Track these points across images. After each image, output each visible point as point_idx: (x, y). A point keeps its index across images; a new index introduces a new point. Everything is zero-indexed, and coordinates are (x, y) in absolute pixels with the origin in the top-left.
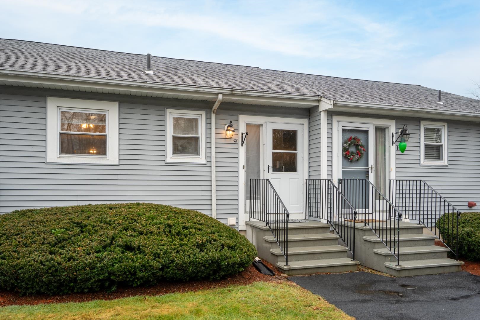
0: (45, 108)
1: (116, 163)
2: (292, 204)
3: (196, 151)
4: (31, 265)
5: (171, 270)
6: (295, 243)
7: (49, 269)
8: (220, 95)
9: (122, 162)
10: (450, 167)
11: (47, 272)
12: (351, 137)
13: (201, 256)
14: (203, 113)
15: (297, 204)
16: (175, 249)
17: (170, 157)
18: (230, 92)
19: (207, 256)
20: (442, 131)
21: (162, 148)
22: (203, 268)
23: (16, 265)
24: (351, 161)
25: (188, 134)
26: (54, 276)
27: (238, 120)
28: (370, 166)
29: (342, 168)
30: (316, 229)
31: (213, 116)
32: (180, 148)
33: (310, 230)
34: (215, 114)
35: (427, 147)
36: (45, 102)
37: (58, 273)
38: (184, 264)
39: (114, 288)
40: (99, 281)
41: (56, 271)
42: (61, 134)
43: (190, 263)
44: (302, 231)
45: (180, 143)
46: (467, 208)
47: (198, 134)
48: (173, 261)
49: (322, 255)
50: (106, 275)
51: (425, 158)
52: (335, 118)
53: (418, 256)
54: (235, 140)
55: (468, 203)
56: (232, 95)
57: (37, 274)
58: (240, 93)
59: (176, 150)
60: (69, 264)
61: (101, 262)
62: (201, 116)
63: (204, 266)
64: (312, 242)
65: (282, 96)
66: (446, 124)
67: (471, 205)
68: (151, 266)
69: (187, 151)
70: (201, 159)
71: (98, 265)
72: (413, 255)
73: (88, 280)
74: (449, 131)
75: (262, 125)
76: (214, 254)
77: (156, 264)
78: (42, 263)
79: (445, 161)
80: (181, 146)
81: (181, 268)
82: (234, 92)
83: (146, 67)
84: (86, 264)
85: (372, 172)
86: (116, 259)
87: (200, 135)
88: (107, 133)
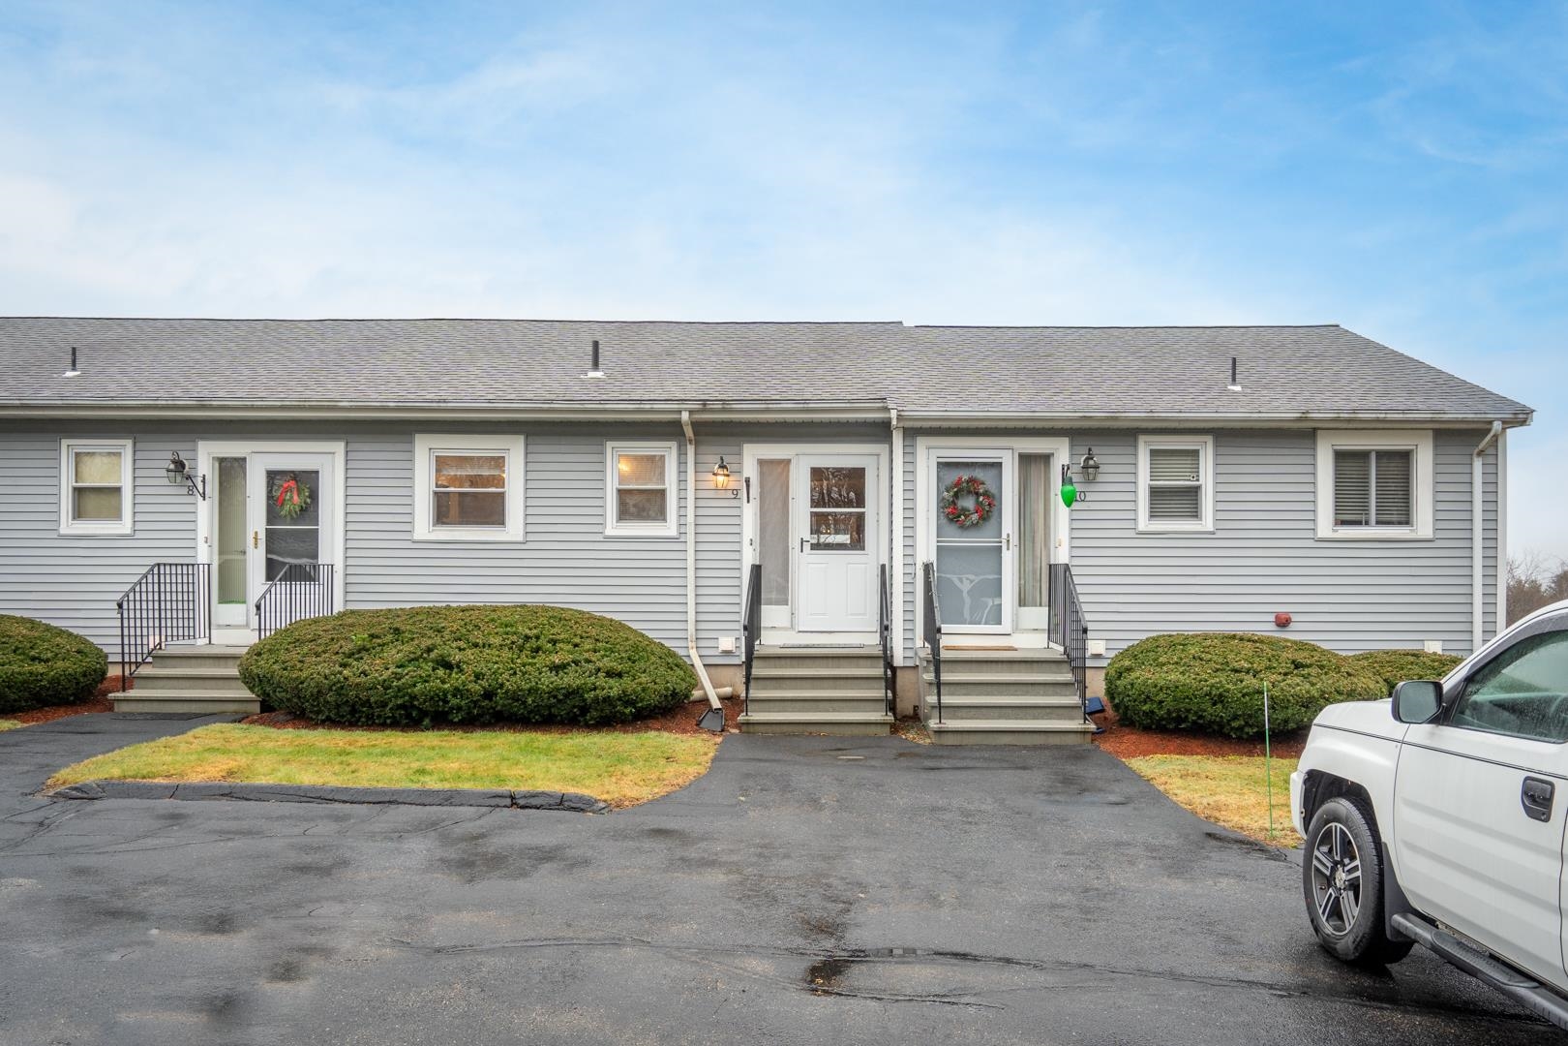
0: (412, 451)
1: (520, 538)
2: (851, 615)
3: (661, 515)
4: (312, 679)
5: (500, 701)
6: (793, 682)
7: (334, 685)
8: (683, 413)
9: (530, 537)
10: (1219, 534)
11: (330, 689)
12: (960, 479)
13: (548, 680)
14: (674, 445)
15: (864, 614)
16: (512, 668)
17: (613, 527)
18: (701, 406)
19: (559, 682)
20: (1202, 454)
21: (599, 511)
22: (553, 700)
23: (297, 678)
24: (963, 527)
25: (645, 484)
26: (340, 695)
27: (740, 454)
28: (1004, 536)
29: (938, 542)
30: (855, 660)
31: (691, 449)
32: (632, 510)
33: (842, 661)
34: (693, 446)
35: (1155, 493)
36: (412, 442)
37: (344, 692)
38: (520, 690)
39: (426, 721)
40: (400, 707)
41: (342, 688)
42: (436, 493)
43: (529, 690)
44: (825, 661)
45: (631, 501)
46: (1273, 627)
47: (664, 484)
48: (502, 686)
49: (835, 705)
50: (407, 698)
51: (1151, 516)
52: (922, 443)
53: (1009, 711)
54: (735, 492)
55: (1276, 617)
56: (704, 411)
57: (319, 692)
58: (720, 406)
59: (624, 514)
60: (358, 680)
61: (399, 679)
62: (668, 451)
63: (555, 697)
64: (831, 682)
65: (806, 406)
66: (1209, 439)
67: (1283, 622)
68: (467, 690)
69: (645, 514)
70: (669, 528)
71: (395, 683)
72: (998, 710)
73: (384, 705)
74: (1216, 455)
75: (789, 461)
76: (570, 679)
77: (476, 688)
78: (326, 678)
79: (1207, 521)
80: (635, 506)
81: (515, 697)
82: (708, 407)
83: (590, 363)
84: (379, 681)
85: (1008, 549)
86: (421, 677)
87: (667, 486)
88: (506, 489)
